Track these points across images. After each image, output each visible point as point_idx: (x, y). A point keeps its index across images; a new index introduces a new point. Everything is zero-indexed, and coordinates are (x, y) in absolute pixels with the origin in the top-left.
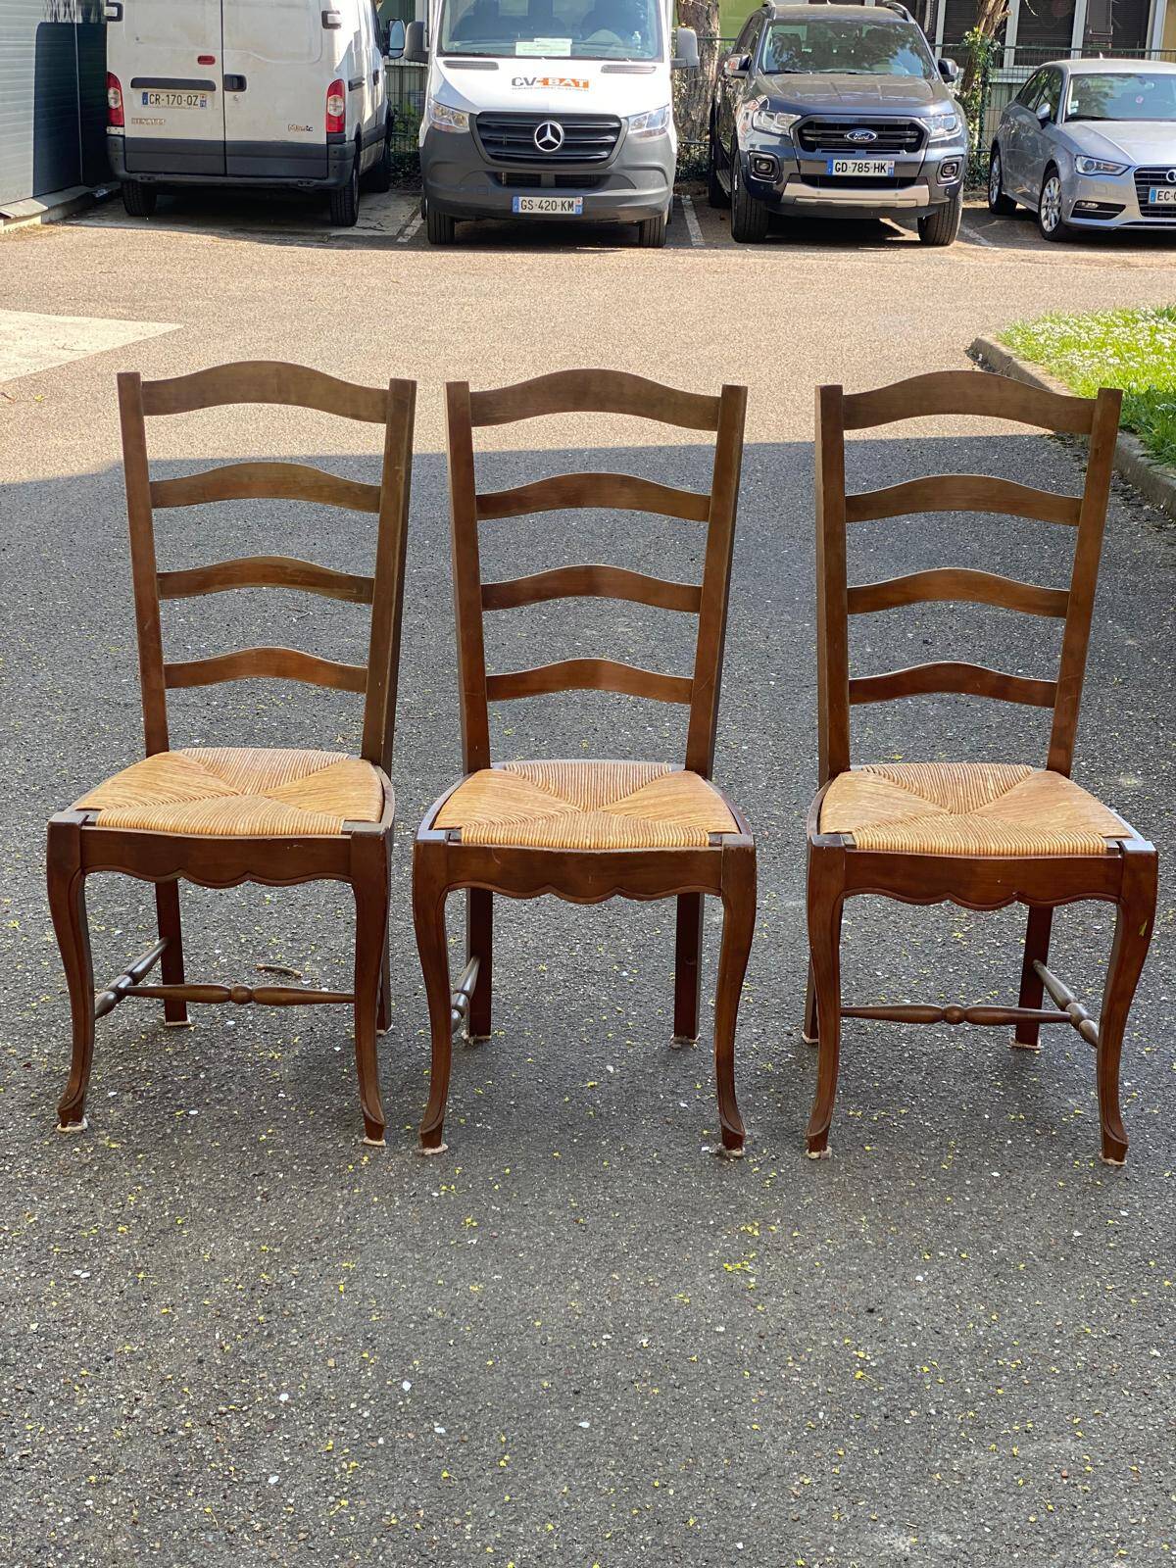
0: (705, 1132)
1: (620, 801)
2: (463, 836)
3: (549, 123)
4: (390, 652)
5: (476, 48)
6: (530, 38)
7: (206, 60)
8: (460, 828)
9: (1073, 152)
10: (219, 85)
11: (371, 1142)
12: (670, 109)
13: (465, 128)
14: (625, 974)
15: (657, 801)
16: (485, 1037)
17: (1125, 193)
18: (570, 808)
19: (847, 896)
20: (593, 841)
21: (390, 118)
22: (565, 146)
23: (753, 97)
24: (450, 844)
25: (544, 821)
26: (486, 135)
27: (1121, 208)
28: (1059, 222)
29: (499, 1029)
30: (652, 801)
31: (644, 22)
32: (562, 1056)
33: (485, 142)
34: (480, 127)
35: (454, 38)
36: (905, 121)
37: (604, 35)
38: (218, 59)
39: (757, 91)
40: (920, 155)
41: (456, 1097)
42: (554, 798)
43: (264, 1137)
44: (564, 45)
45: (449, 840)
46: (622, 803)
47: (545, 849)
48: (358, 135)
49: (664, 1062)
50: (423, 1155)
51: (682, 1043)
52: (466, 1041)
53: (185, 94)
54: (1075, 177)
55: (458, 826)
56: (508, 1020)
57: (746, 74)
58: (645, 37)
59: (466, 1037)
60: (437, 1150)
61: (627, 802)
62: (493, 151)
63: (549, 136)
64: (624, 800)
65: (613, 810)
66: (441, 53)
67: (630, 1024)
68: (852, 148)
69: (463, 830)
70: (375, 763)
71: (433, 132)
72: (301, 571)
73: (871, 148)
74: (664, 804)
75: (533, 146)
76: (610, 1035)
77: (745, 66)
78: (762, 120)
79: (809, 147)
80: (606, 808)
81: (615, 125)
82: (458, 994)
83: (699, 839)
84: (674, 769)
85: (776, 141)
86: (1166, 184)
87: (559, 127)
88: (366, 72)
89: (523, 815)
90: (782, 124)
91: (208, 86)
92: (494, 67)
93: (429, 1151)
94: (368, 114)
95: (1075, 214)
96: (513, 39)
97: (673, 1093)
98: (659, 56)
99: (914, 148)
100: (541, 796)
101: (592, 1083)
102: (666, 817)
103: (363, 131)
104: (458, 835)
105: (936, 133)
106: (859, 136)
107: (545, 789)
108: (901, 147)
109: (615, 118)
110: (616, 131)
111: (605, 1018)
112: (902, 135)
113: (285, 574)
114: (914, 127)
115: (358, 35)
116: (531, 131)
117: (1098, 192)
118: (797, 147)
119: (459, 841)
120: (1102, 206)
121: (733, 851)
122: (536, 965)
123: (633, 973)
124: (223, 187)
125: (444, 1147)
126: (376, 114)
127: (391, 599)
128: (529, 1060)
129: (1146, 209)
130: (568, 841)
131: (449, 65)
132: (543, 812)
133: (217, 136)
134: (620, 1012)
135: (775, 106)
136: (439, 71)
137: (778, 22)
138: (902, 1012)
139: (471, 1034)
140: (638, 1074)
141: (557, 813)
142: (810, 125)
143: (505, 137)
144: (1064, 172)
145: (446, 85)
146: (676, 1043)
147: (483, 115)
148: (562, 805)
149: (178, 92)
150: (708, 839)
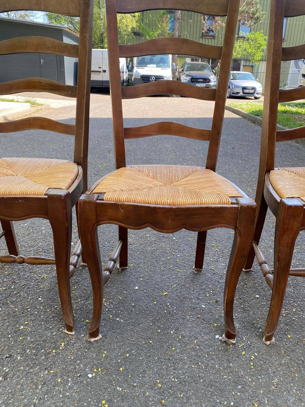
0: (215, 325)
1: (180, 181)
2: (105, 197)
3: (152, 77)
4: (84, 117)
5: (141, 66)
6: (150, 64)
7: (100, 68)
8: (104, 193)
9: (232, 84)
10: (102, 71)
11: (68, 332)
12: (171, 75)
13: (139, 78)
14: (174, 238)
15: (197, 181)
16: (125, 267)
17: (240, 91)
18: (159, 183)
19: (301, 230)
20: (171, 201)
21: (129, 79)
22: (155, 80)
23: (184, 75)
24: (98, 201)
25: (147, 189)
26: (143, 79)
27: (240, 93)
28: (230, 95)
29: (131, 264)
30: (195, 181)
31: (167, 62)
32: (154, 277)
33: (143, 80)
34: (142, 77)
35: (138, 64)
36: (207, 78)
37: (161, 64)
38: (102, 67)
39: (185, 74)
40: (210, 83)
41: (110, 301)
42: (152, 180)
43: (22, 327)
44: (155, 65)
45: (97, 199)
46: (181, 182)
47: (147, 205)
48: (123, 80)
49: (192, 281)
50: (90, 342)
51: (197, 271)
52: (118, 269)
53: (97, 73)
54: (233, 88)
55: (104, 192)
56: (135, 258)
57: (182, 71)
58: (167, 64)
59: (118, 267)
60: (96, 339)
61: (184, 181)
62: (144, 81)
63: (152, 79)
64: (183, 180)
65: (178, 185)
66: (136, 66)
67: (178, 261)
68: (199, 82)
69: (106, 194)
70: (78, 164)
71: (135, 78)
72: (49, 84)
73: (202, 82)
74: (201, 182)
75: (150, 80)
76: (171, 266)
77: (183, 70)
78: (185, 78)
79: (192, 82)
80: (174, 184)
81: (163, 77)
82: (111, 261)
83: (225, 200)
84: (201, 169)
85: (187, 81)
86: (247, 89)
87: (154, 78)
88: (125, 71)
89: (137, 187)
90: (188, 78)
91: (100, 72)
92: (144, 68)
93: (92, 340)
94: (125, 78)
95: (233, 94)
96: (147, 64)
97: (198, 299)
98: (169, 67)
99: (208, 82)
100: (146, 178)
101: (165, 293)
102: (203, 189)
103: (124, 80)
104: (103, 196)
105: (212, 80)
106: (200, 80)
107: (148, 176)
108: (207, 82)
109: (163, 76)
110: (163, 78)
111: (169, 258)
112: (206, 80)
113: (42, 86)
114: (208, 79)
115: (123, 65)
116: (149, 78)
117: (236, 91)
118: (191, 81)
119: (102, 200)
120: (237, 92)
121: (245, 207)
122: (145, 234)
123: (177, 238)
124: (102, 88)
125: (100, 336)
126: (126, 78)
127: (84, 94)
128: (141, 279)
129: (243, 93)
130: (159, 201)
131: (137, 68)
132: (147, 186)
133: (101, 79)
134: (174, 255)
135: (187, 76)
136: (135, 69)
137: (187, 64)
138: (300, 272)
139: (120, 266)
140: (183, 287)
141: (153, 186)
142: (193, 78)
143: (145, 79)
144: (231, 87)
145: (136, 71)
146: (196, 271)
147: (142, 75)
148: (156, 182)
149: (95, 73)
150: (230, 200)
